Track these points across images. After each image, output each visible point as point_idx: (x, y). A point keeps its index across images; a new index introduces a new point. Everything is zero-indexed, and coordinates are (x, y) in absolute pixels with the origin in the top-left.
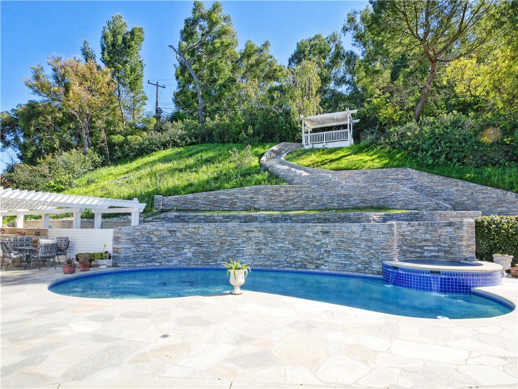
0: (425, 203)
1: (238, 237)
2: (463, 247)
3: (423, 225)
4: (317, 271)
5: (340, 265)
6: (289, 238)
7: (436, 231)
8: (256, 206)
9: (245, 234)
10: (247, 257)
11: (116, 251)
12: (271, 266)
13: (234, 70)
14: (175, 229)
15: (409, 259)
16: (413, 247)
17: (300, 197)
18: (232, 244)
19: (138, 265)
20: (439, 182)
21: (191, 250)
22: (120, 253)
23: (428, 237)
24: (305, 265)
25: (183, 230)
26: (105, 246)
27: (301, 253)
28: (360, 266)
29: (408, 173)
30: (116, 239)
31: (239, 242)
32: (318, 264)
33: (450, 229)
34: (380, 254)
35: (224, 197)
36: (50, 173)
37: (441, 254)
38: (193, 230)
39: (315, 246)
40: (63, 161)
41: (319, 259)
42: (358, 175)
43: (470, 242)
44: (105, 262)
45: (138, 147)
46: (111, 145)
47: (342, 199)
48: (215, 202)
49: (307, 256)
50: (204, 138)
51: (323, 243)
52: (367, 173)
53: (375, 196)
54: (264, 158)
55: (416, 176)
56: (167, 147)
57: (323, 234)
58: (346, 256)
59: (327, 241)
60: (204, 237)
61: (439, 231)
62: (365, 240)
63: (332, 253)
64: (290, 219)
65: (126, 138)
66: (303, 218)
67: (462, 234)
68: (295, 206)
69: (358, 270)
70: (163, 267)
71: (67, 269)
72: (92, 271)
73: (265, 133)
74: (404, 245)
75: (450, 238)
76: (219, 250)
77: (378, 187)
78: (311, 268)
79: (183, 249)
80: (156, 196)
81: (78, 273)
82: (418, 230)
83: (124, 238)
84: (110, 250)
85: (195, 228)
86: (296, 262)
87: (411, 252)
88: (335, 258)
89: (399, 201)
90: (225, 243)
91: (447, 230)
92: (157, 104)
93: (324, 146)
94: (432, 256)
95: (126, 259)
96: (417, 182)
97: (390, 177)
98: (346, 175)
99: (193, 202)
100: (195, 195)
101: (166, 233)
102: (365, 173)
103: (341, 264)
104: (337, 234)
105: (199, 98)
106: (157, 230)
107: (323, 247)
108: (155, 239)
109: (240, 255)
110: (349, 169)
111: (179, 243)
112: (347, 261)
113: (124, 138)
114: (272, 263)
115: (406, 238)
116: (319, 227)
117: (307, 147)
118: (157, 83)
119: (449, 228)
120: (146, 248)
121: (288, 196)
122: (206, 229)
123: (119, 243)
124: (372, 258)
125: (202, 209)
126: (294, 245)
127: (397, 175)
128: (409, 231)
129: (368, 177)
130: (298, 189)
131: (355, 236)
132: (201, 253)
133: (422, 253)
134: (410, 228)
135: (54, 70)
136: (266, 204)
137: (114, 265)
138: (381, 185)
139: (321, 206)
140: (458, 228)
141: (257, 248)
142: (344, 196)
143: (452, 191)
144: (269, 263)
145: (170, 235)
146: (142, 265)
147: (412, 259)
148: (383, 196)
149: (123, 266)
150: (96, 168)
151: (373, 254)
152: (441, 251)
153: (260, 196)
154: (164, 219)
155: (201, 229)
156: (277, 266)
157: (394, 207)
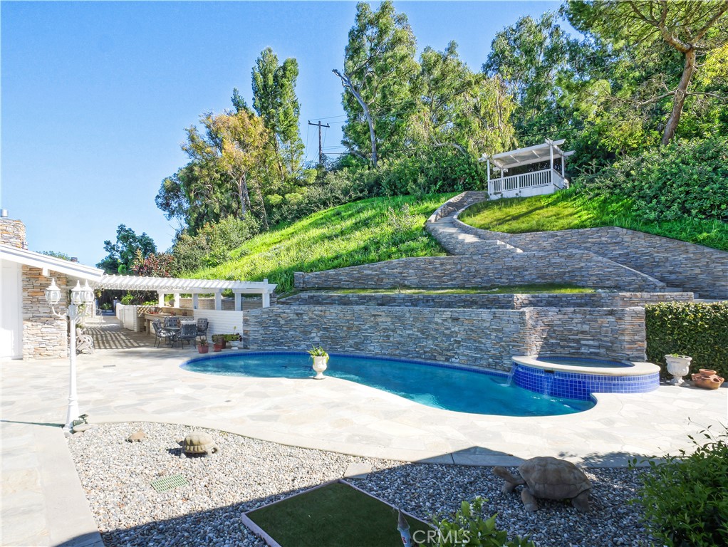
0: (629, 279)
1: (365, 321)
2: (625, 343)
3: (579, 313)
4: (446, 363)
5: (470, 359)
6: (417, 324)
7: (596, 321)
8: (406, 282)
9: (372, 319)
10: (375, 344)
11: (246, 333)
12: (400, 355)
13: (414, 90)
14: (302, 312)
15: (559, 355)
16: (565, 340)
17: (460, 270)
18: (359, 330)
19: (267, 348)
20: (661, 246)
21: (319, 334)
22: (249, 336)
23: (586, 328)
24: (435, 356)
25: (310, 313)
26: (235, 328)
27: (430, 342)
28: (490, 360)
29: (615, 234)
30: (246, 322)
31: (366, 327)
32: (447, 355)
33: (612, 319)
34: (511, 347)
35: (370, 272)
36: (208, 244)
37: (602, 351)
38: (320, 313)
39: (445, 335)
40: (221, 230)
41: (448, 350)
42: (544, 239)
43: (636, 337)
44: (236, 343)
45: (296, 207)
46: (269, 207)
47: (514, 273)
48: (359, 278)
49: (436, 345)
50: (373, 189)
51: (452, 332)
52: (557, 236)
53: (557, 268)
54: (432, 218)
55: (627, 238)
56: (327, 206)
57: (452, 321)
58: (477, 349)
59: (457, 329)
60: (331, 321)
61: (600, 320)
62: (496, 330)
63: (462, 343)
64: (433, 300)
65: (284, 197)
66: (447, 300)
67: (623, 326)
68: (454, 282)
69: (489, 365)
70: (291, 351)
71: (201, 349)
72: (224, 352)
73: (444, 180)
74: (551, 337)
75: (612, 330)
76: (346, 335)
77: (562, 257)
78: (441, 360)
79: (311, 333)
80: (297, 273)
81: (212, 353)
82: (573, 319)
83: (252, 320)
84: (241, 333)
85: (321, 311)
86: (425, 352)
87: (563, 347)
88: (466, 349)
89: (592, 275)
90: (352, 328)
91: (608, 320)
92: (320, 150)
93: (517, 194)
94: (591, 353)
95: (255, 341)
96: (629, 246)
97: (590, 240)
98: (527, 239)
99: (335, 279)
100: (337, 270)
101: (292, 316)
102: (553, 236)
103: (472, 357)
104: (467, 322)
105: (372, 133)
106: (284, 312)
107: (453, 337)
108: (282, 322)
109: (368, 342)
110: (534, 231)
111: (306, 326)
112: (477, 354)
113: (281, 197)
114: (402, 352)
115: (555, 328)
116: (448, 313)
117: (494, 198)
118: (320, 122)
119: (611, 317)
120: (274, 331)
121: (444, 270)
122: (333, 312)
123: (248, 325)
124: (503, 352)
125: (345, 286)
126: (423, 333)
127: (600, 237)
128: (560, 320)
129: (558, 241)
130: (456, 261)
131: (485, 325)
132: (328, 337)
133: (579, 349)
134: (560, 317)
135: (208, 127)
136: (418, 280)
137: (245, 347)
138: (566, 254)
139: (487, 283)
140: (620, 319)
141: (385, 334)
142: (516, 269)
143: (679, 259)
144: (397, 352)
145: (297, 318)
146: (270, 348)
147: (563, 355)
148: (570, 269)
149: (253, 348)
150: (253, 235)
151: (503, 347)
152: (603, 347)
153: (410, 271)
154: (297, 299)
155: (328, 312)
156: (406, 356)
157: (584, 284)
